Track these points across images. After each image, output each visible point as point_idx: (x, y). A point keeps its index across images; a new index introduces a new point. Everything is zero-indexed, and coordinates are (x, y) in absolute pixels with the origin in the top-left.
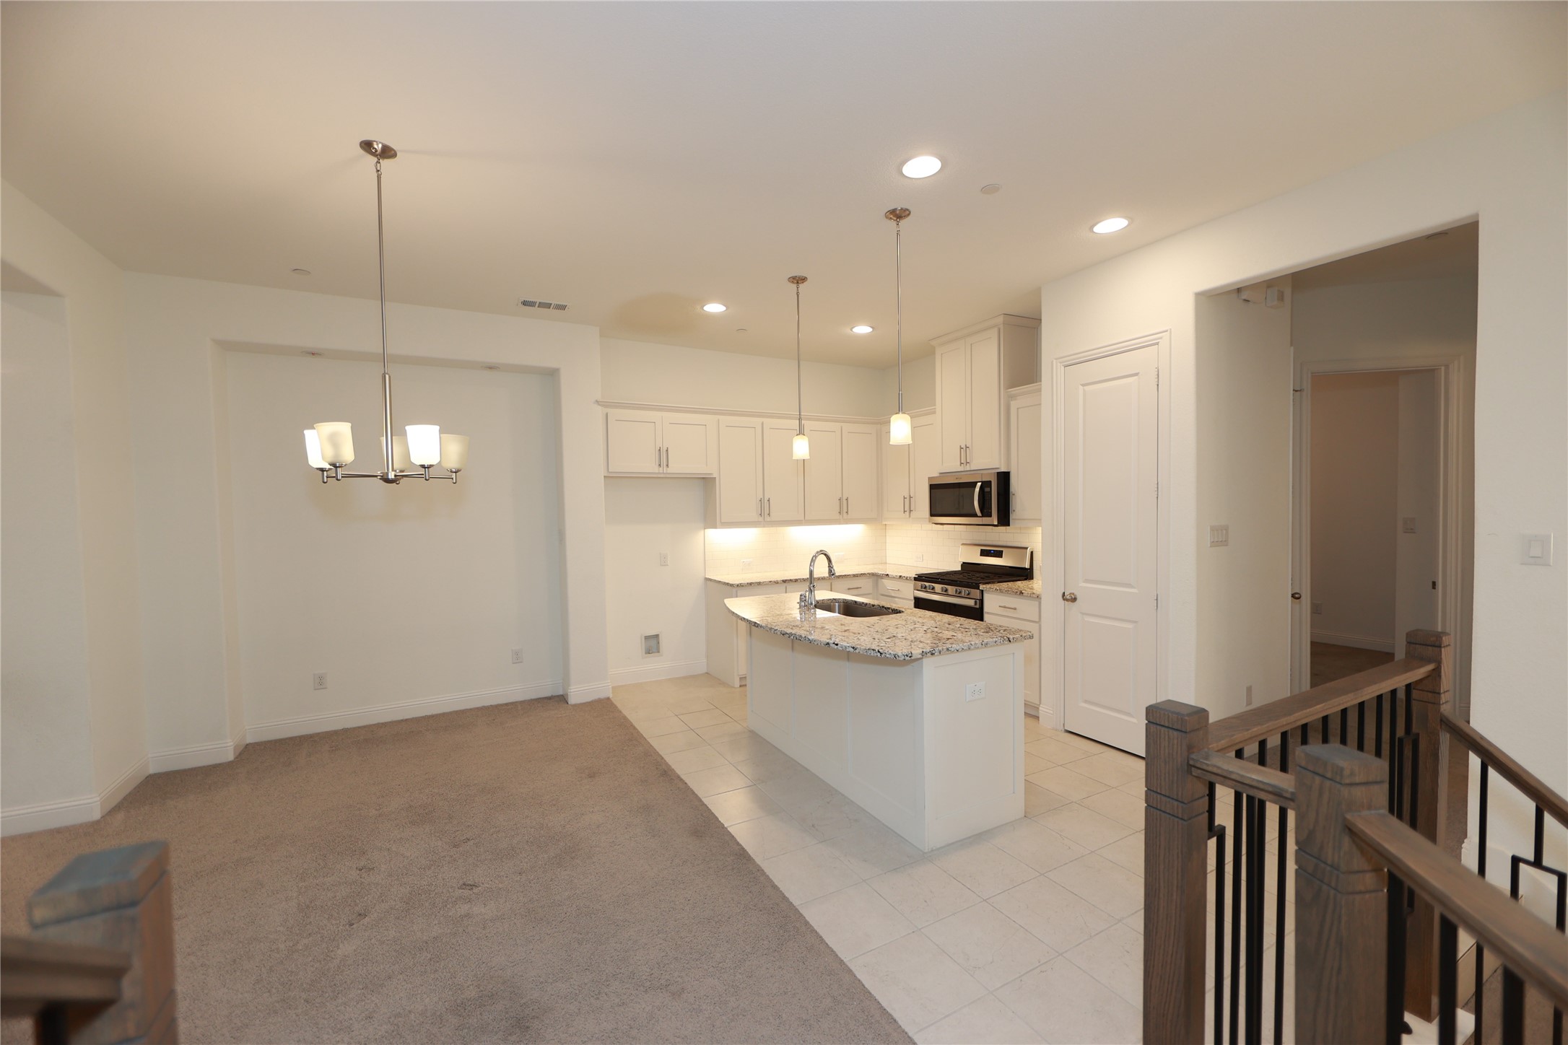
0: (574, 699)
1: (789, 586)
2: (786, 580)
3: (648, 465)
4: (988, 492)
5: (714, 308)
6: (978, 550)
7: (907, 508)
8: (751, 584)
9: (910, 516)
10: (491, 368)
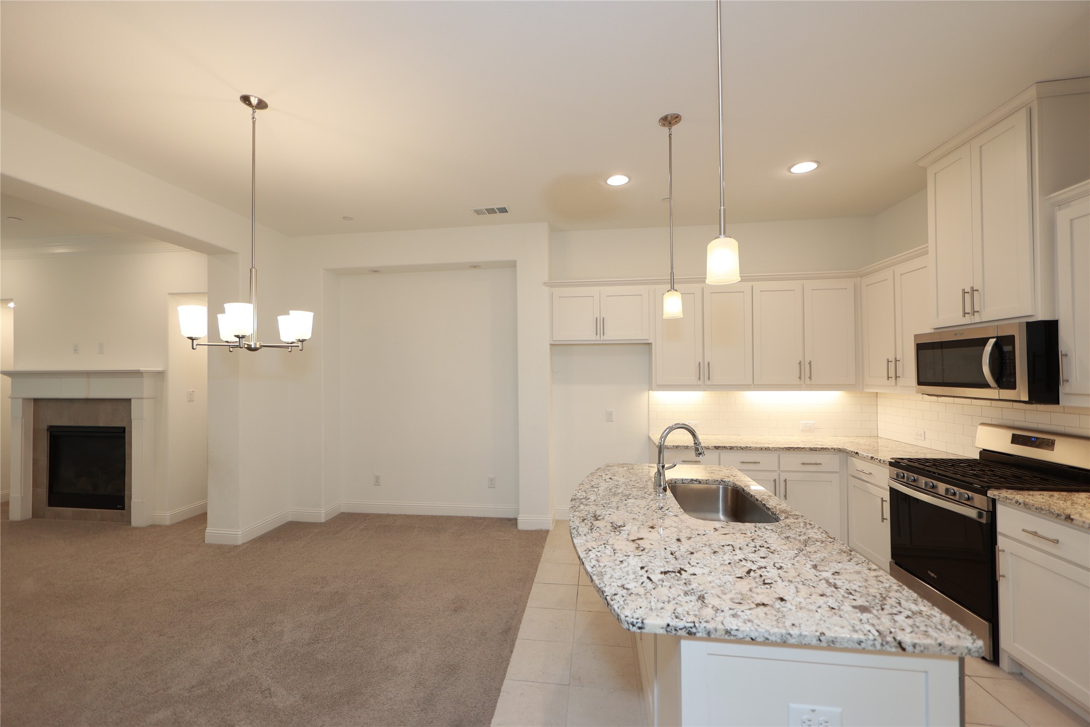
0: (521, 526)
1: (725, 455)
2: (719, 447)
3: (587, 334)
4: (1008, 352)
5: (618, 180)
6: (1008, 434)
7: (892, 374)
8: (677, 447)
9: (896, 384)
10: (475, 266)
